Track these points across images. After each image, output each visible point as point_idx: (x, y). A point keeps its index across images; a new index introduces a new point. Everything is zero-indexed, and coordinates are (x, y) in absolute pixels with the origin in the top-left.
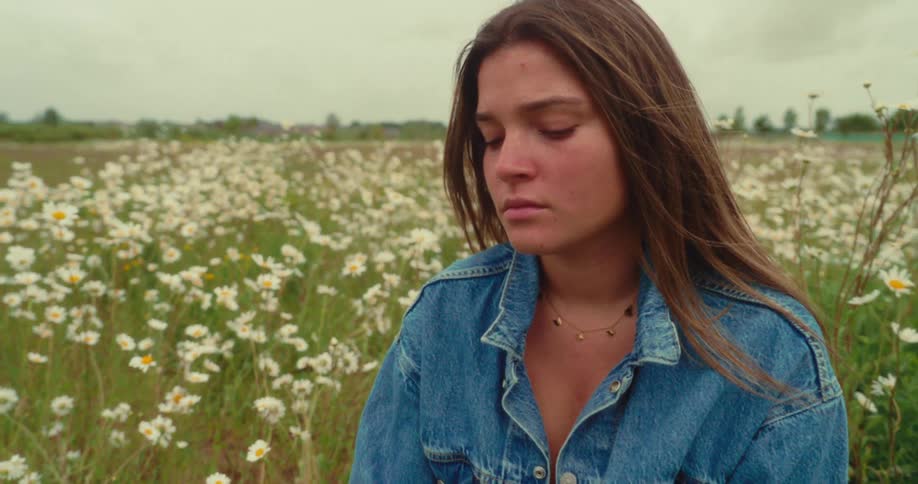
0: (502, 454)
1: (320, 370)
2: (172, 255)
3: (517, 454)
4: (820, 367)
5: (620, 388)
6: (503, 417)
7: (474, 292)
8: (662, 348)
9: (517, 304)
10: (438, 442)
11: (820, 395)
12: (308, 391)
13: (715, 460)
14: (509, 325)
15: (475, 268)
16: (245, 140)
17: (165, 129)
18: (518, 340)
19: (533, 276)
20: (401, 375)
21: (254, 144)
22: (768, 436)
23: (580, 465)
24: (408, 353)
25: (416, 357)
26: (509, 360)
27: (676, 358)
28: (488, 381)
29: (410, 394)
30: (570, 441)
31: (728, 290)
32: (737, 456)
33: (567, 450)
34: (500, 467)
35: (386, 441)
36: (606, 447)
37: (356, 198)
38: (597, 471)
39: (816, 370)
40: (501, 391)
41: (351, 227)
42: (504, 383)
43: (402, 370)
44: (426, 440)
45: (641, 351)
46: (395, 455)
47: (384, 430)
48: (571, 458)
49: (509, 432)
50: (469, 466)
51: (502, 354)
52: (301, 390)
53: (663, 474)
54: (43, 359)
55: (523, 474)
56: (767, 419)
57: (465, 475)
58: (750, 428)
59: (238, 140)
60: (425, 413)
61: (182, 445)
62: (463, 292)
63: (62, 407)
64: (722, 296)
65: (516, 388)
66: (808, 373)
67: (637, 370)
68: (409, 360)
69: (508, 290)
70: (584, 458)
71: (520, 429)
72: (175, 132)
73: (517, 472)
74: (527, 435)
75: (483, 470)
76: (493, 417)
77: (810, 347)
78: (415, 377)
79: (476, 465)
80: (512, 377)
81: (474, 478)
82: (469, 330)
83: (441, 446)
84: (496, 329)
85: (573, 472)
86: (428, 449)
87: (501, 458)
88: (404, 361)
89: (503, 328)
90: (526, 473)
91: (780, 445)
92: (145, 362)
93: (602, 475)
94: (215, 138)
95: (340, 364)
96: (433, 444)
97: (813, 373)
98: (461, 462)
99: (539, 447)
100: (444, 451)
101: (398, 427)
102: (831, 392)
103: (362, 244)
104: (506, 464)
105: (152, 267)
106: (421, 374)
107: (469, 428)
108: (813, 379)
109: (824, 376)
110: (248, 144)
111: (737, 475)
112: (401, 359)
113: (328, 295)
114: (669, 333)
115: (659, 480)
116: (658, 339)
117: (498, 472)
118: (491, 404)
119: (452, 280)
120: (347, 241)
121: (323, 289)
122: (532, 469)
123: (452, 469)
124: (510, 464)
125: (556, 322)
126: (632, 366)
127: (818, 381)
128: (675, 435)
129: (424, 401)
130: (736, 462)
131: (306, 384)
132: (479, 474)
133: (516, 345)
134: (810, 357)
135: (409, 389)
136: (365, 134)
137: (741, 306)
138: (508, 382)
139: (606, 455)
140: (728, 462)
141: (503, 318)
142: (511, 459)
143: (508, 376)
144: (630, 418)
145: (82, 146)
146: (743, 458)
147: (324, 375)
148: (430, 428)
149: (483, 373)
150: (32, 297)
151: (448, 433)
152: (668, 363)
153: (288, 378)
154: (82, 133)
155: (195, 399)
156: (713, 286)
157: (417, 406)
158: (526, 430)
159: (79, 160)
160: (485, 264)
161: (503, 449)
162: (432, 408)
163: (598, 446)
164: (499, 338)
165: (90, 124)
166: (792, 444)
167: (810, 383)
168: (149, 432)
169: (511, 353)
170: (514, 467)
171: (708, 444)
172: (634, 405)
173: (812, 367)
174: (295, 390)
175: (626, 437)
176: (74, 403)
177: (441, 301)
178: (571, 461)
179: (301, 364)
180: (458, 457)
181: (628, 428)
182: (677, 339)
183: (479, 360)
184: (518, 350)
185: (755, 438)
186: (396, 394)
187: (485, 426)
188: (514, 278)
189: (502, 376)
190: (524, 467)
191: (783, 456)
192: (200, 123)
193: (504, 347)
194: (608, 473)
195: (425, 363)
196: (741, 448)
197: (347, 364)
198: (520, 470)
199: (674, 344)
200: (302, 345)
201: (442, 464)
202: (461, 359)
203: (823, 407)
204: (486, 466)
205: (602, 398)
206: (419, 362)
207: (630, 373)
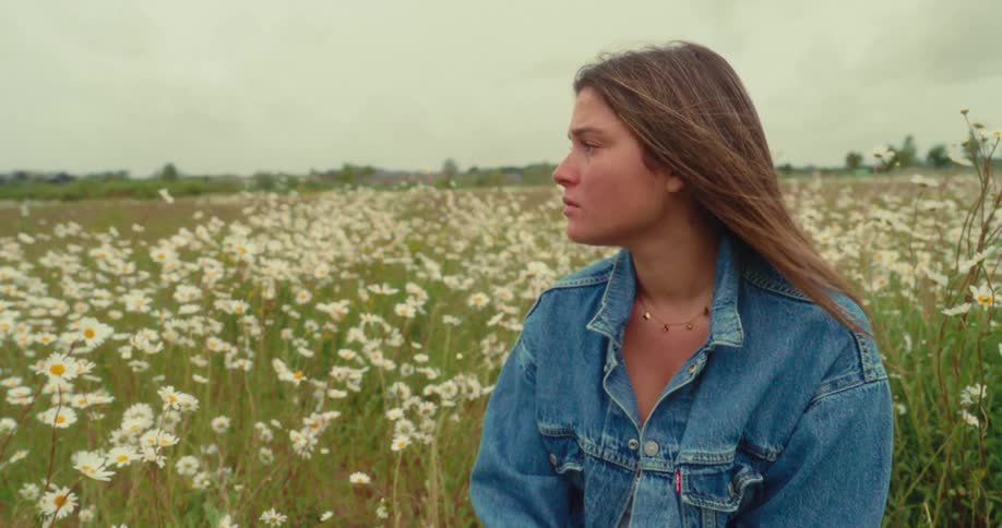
0: (602, 428)
1: (444, 395)
2: (303, 296)
3: (615, 429)
4: (862, 353)
5: (695, 370)
6: (603, 397)
7: (583, 297)
8: (729, 333)
9: (617, 302)
10: (551, 419)
11: (862, 377)
12: (433, 412)
13: (773, 431)
14: (609, 316)
15: (584, 279)
16: (361, 189)
17: (284, 179)
18: (618, 329)
19: (630, 282)
20: (521, 367)
21: (370, 193)
22: (815, 409)
23: (661, 436)
24: (527, 348)
25: (534, 352)
26: (610, 349)
27: (739, 341)
28: (592, 369)
29: (529, 382)
30: (653, 415)
31: (789, 292)
32: (791, 425)
33: (650, 423)
34: (600, 439)
35: (509, 424)
36: (683, 420)
37: (477, 241)
38: (675, 440)
39: (860, 357)
40: (603, 374)
41: (472, 268)
42: (606, 368)
43: (523, 363)
44: (541, 418)
45: (711, 337)
46: (516, 435)
47: (507, 415)
48: (654, 429)
49: (609, 410)
50: (575, 439)
51: (605, 341)
52: (426, 412)
53: (726, 437)
54: (204, 381)
55: (619, 445)
56: (816, 396)
57: (572, 447)
58: (802, 403)
59: (354, 188)
60: (540, 395)
61: (325, 451)
62: (573, 299)
63: (221, 426)
64: (784, 297)
65: (614, 372)
66: (853, 358)
67: (710, 355)
68: (529, 355)
69: (609, 292)
70: (665, 430)
71: (618, 408)
72: (293, 182)
73: (614, 443)
74: (624, 413)
75: (587, 440)
76: (595, 397)
77: (854, 337)
78: (533, 367)
79: (581, 436)
80: (612, 361)
81: (580, 449)
82: (577, 328)
83: (553, 422)
84: (599, 319)
85: (655, 440)
86: (544, 426)
87: (601, 431)
88: (524, 355)
89: (605, 318)
90: (622, 444)
91: (825, 416)
92: (298, 378)
93: (679, 443)
94: (328, 188)
95: (464, 391)
96: (546, 420)
97: (856, 358)
98: (569, 437)
99: (633, 421)
100: (556, 427)
101: (518, 412)
102: (873, 375)
103: (484, 284)
104: (604, 435)
105: (285, 308)
106: (538, 365)
107: (575, 409)
108: (856, 363)
109: (866, 361)
110: (364, 193)
111: (791, 442)
112: (521, 355)
113: (452, 324)
114: (735, 321)
115: (723, 442)
116: (725, 325)
117: (599, 442)
118: (594, 387)
119: (565, 288)
120: (469, 282)
121: (448, 319)
122: (627, 442)
123: (561, 443)
124: (608, 437)
125: (645, 317)
126: (706, 352)
127: (860, 365)
128: (737, 406)
129: (539, 386)
130: (791, 430)
131: (430, 406)
132: (583, 444)
133: (615, 333)
134: (854, 345)
135: (527, 377)
136: (482, 180)
137: (798, 304)
138: (609, 367)
139: (682, 427)
140: (784, 430)
141: (604, 311)
142: (610, 432)
143: (609, 361)
144: (702, 395)
145: (200, 201)
146: (795, 428)
147: (449, 400)
148: (544, 408)
149: (588, 362)
150: (193, 328)
151: (559, 412)
152: (732, 345)
153: (416, 400)
154: (198, 188)
155: (335, 414)
156: (777, 288)
157: (534, 392)
158: (623, 407)
159: (198, 215)
160: (593, 275)
161: (603, 423)
162: (546, 392)
163: (677, 419)
164: (601, 326)
165: (206, 179)
166: (835, 415)
167: (853, 367)
168: (298, 439)
169: (612, 338)
170: (612, 438)
171: (766, 417)
172: (707, 383)
173: (855, 353)
174: (420, 412)
175: (698, 410)
176: (231, 423)
177: (555, 304)
178: (654, 432)
179: (427, 391)
180: (567, 432)
181: (699, 403)
182: (740, 326)
183: (585, 353)
184: (617, 337)
185: (805, 411)
186: (517, 382)
187: (589, 406)
188: (615, 283)
189: (603, 361)
190: (621, 439)
191: (828, 425)
192: (314, 173)
193: (605, 333)
194: (684, 439)
195: (540, 355)
196: (794, 419)
197: (470, 390)
198: (617, 441)
199: (738, 330)
200: (432, 373)
201: (553, 438)
202: (571, 352)
203: (865, 387)
204: (588, 436)
205: (681, 378)
206: (535, 356)
207: (704, 356)
